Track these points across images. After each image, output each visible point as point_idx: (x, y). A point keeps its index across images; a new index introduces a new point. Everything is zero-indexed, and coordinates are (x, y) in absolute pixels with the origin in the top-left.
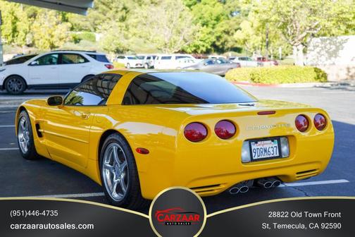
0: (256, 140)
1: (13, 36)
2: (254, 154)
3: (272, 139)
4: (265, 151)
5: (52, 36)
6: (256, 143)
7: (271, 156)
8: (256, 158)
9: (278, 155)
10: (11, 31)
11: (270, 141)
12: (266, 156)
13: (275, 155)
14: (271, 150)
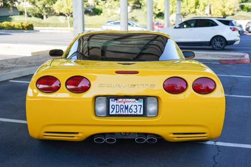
0: (116, 98)
1: (196, 8)
2: (111, 110)
3: (137, 98)
4: (127, 108)
5: (224, 7)
6: (117, 100)
7: (133, 113)
8: (114, 113)
9: (142, 113)
10: (194, 4)
11: (134, 100)
12: (126, 113)
13: (138, 113)
14: (134, 108)
